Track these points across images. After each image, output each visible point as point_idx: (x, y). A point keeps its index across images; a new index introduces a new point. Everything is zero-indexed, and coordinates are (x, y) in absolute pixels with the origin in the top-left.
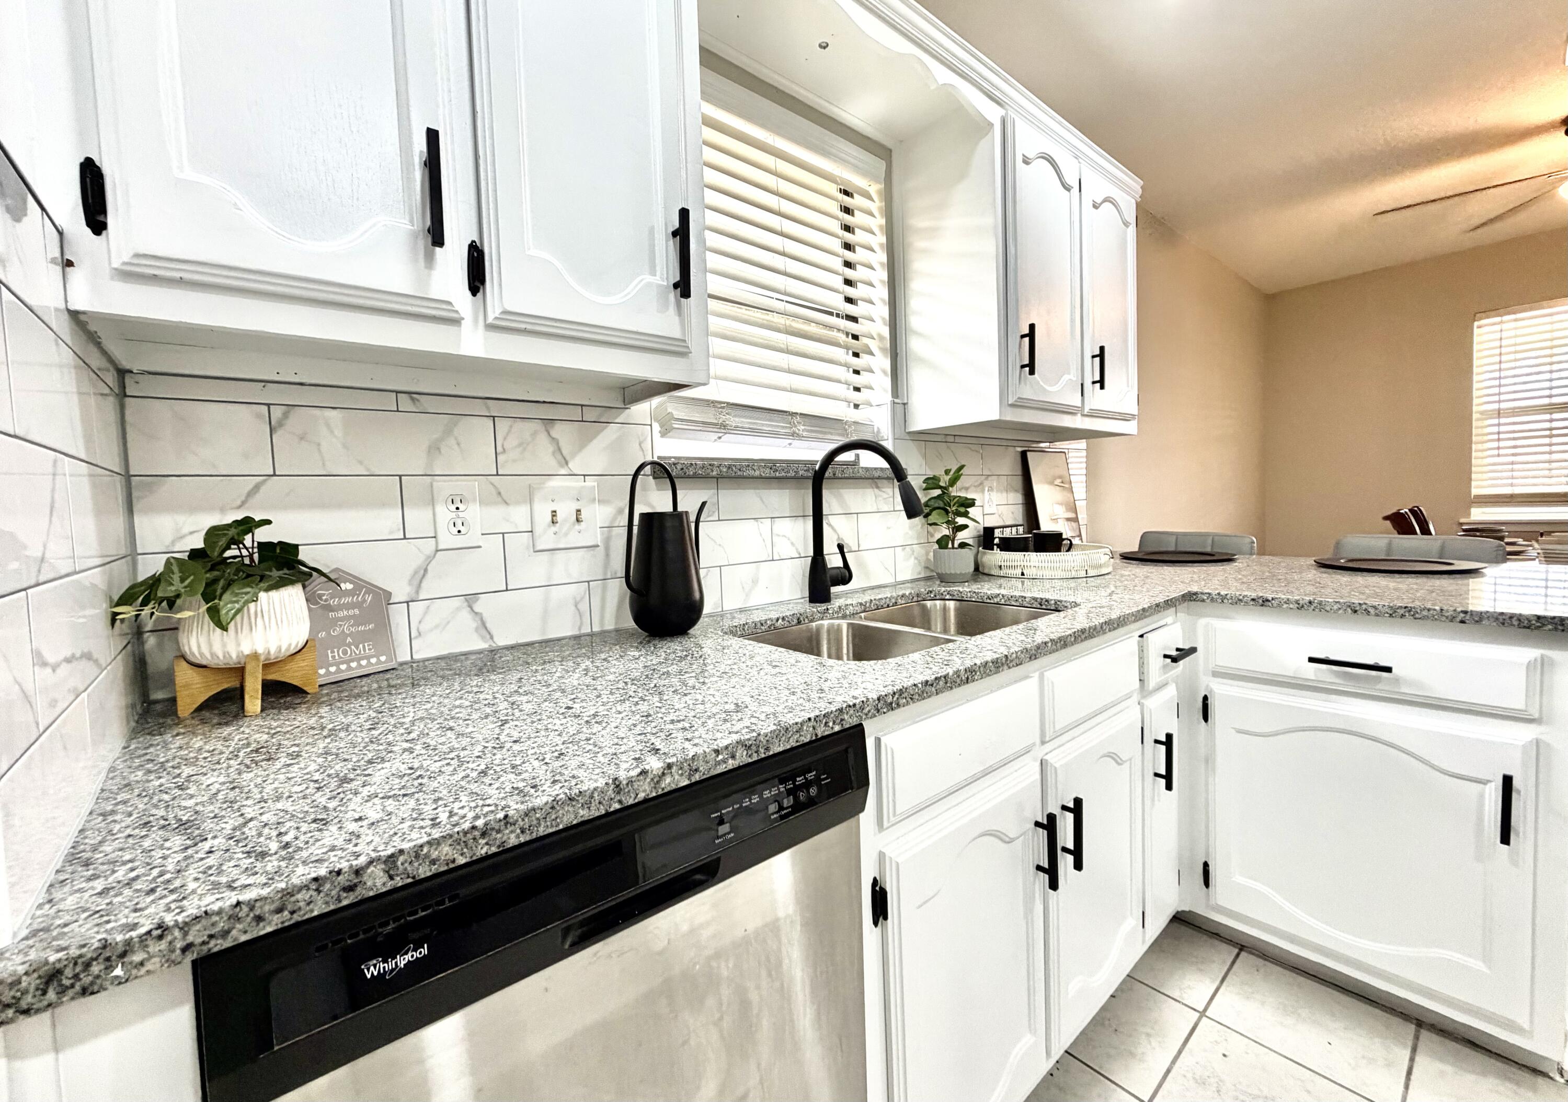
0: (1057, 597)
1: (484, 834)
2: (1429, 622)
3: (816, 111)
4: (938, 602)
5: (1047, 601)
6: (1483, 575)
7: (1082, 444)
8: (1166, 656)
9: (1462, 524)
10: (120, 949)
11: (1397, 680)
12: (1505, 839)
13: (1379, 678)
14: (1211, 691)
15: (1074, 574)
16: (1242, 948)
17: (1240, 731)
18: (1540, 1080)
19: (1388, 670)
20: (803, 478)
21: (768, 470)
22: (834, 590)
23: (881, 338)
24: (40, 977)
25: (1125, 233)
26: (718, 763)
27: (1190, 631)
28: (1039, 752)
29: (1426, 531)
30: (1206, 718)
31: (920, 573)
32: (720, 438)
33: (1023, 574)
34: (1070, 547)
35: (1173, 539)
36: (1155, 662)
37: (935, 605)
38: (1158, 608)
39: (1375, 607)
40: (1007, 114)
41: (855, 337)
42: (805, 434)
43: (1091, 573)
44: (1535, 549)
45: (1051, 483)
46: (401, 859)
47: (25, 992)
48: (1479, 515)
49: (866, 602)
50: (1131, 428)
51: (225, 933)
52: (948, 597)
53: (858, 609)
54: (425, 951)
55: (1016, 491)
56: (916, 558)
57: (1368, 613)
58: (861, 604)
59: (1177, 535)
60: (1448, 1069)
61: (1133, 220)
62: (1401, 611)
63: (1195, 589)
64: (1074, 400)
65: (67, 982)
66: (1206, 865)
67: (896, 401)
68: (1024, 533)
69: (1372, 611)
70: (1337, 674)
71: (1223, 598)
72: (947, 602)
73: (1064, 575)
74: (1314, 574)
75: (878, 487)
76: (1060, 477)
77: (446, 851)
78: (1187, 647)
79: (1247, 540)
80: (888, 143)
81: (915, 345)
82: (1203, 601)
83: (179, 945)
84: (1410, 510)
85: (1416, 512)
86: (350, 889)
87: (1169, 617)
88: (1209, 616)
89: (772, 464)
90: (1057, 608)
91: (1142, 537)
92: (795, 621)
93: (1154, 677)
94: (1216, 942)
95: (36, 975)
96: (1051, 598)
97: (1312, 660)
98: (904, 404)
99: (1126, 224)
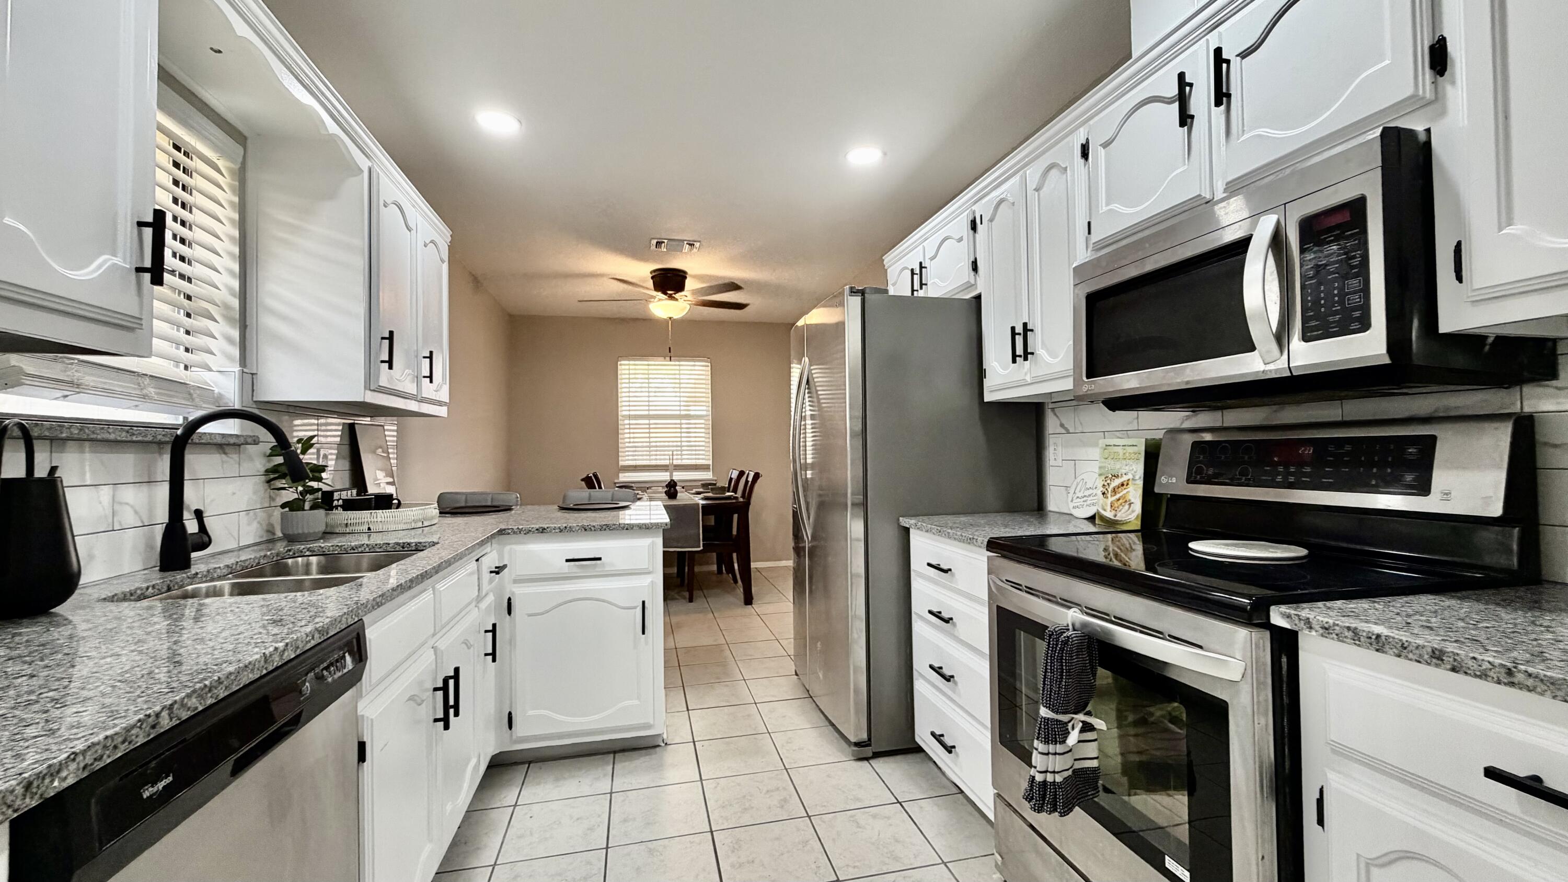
0: (416, 540)
1: (210, 691)
2: (617, 532)
3: (196, 97)
4: (300, 559)
5: (409, 544)
6: (631, 508)
7: (394, 420)
8: (491, 572)
9: (615, 483)
10: (57, 768)
11: (603, 564)
12: (643, 633)
13: (595, 565)
14: (513, 593)
15: (413, 525)
16: (530, 763)
17: (530, 615)
18: (658, 749)
19: (600, 559)
20: (160, 444)
21: (124, 434)
22: (194, 555)
23: (227, 307)
24: (23, 787)
25: (442, 267)
26: (307, 642)
27: (501, 556)
28: (431, 642)
29: (600, 487)
30: (509, 613)
31: (262, 537)
32: (67, 396)
33: (369, 529)
34: (399, 505)
35: (464, 497)
36: (486, 576)
37: (297, 562)
38: (482, 543)
39: (594, 526)
40: (373, 165)
41: (189, 298)
42: (156, 397)
43: (426, 524)
44: (645, 496)
45: (374, 452)
46: (176, 706)
47: (17, 797)
48: (624, 477)
49: (233, 564)
50: (442, 411)
51: (100, 758)
52: (307, 553)
53: (225, 571)
54: (171, 778)
55: (344, 458)
56: (259, 523)
57: (591, 530)
58: (228, 566)
59: (466, 494)
60: (627, 764)
61: (446, 258)
62: (604, 527)
63: (503, 527)
64: (411, 388)
65: (34, 790)
66: (510, 714)
67: (245, 370)
68: (358, 495)
69: (593, 528)
70: (578, 566)
71: (520, 531)
72: (311, 558)
73: (405, 527)
74: (560, 514)
75: (225, 453)
76: (381, 447)
77: (193, 702)
78: (501, 565)
79: (514, 496)
80: (246, 133)
81: (267, 322)
82: (509, 534)
83: (82, 765)
84: (593, 475)
85: (595, 476)
86: (153, 727)
87: (487, 548)
88: (510, 544)
89: (129, 426)
90: (419, 548)
91: (439, 497)
92: (165, 588)
93: (486, 587)
94: (515, 767)
95: (21, 785)
96: (412, 541)
97: (567, 561)
98: (252, 374)
99: (443, 261)
